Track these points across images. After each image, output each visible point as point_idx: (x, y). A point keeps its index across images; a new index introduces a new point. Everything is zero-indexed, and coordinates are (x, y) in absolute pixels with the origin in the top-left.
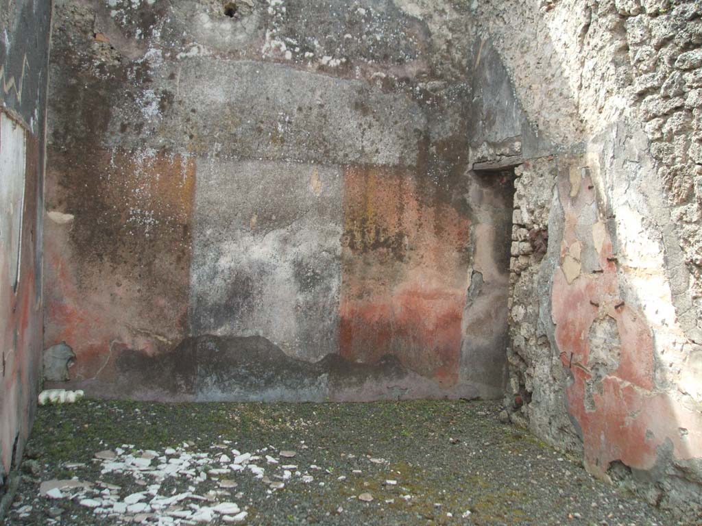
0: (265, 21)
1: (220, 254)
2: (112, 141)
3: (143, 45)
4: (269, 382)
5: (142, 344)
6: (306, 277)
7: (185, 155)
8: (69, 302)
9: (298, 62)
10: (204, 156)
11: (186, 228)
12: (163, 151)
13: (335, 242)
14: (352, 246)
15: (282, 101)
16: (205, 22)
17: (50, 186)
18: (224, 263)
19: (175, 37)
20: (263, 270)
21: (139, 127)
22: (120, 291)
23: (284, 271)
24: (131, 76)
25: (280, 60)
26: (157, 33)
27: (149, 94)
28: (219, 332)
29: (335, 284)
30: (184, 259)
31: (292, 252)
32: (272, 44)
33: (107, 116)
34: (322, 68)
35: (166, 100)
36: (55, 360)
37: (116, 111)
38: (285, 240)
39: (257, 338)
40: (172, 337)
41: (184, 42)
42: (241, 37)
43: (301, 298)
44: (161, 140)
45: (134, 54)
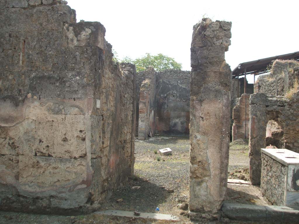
0: (177, 97)
1: (173, 121)
2: (162, 110)
3: (165, 100)
4: (178, 134)
5: (165, 130)
6: (182, 123)
7: (169, 111)
8: (158, 126)
9: (181, 101)
10: (171, 111)
11: (169, 118)
12: (167, 111)
13: (185, 120)
14: (187, 120)
15: (179, 105)
16: (171, 97)
17: (156, 114)
18: (173, 122)
19: (168, 99)
20: (177, 123)
21: (165, 109)
22: (163, 125)
23: (180, 123)
24: (164, 103)
25: (179, 101)
26: (166, 99)
27: (166, 105)
28: (173, 129)
29: (185, 124)
30: (169, 122)
31: (180, 121)
32: (178, 99)
33: (162, 107)
34: (183, 101)
35: (167, 106)
36: (157, 132)
37: (163, 107)
38: (180, 119)
39: (177, 130)
40: (168, 129)
41: (169, 100)
42: (175, 99)
43: (182, 125)
44: (167, 110)
45: (164, 101)
